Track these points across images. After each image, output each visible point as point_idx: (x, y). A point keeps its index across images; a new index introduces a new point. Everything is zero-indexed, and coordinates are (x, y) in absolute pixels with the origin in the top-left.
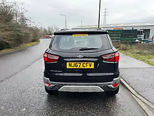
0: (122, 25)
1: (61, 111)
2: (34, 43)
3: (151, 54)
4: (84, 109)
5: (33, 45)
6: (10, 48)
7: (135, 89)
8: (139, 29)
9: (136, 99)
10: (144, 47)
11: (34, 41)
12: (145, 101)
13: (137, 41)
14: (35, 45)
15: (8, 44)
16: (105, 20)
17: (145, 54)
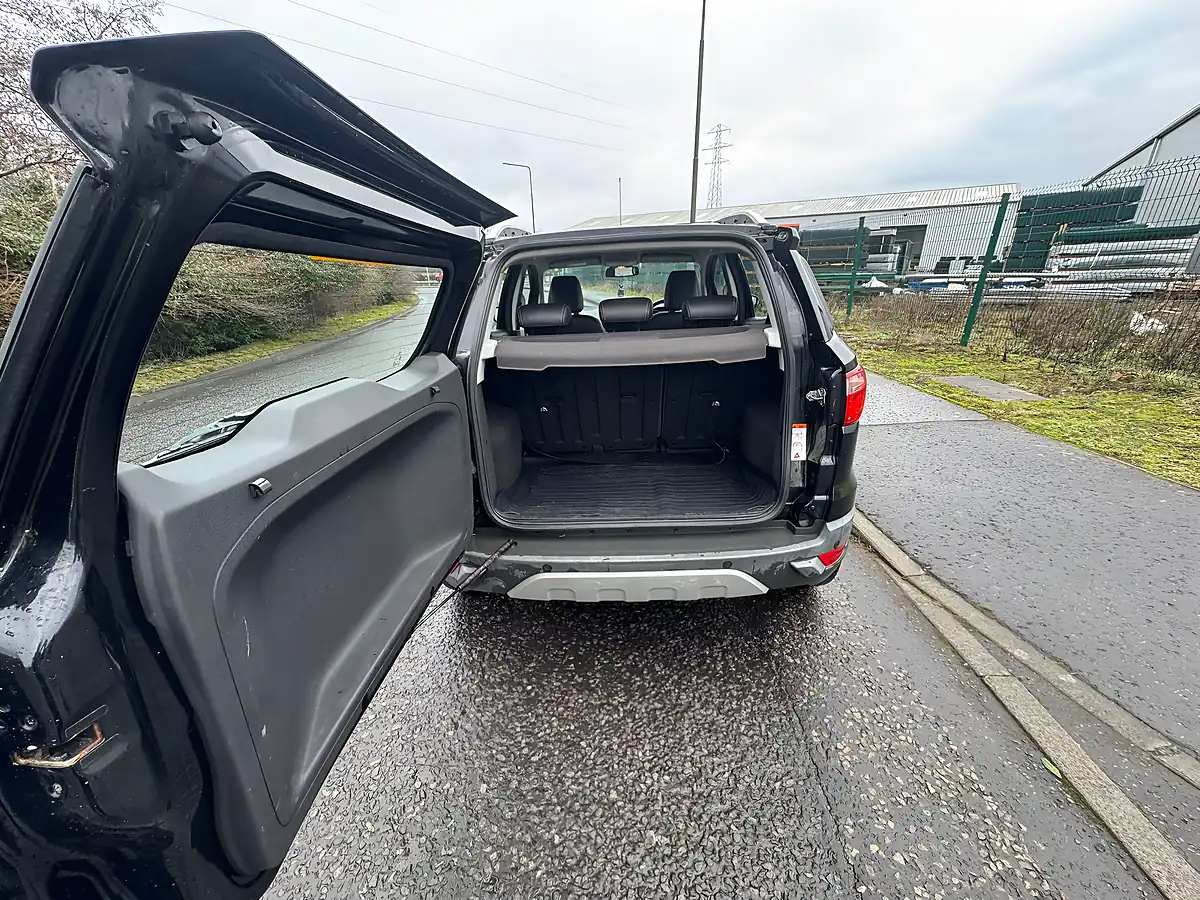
0: (796, 210)
1: (531, 702)
2: (390, 310)
3: (949, 349)
4: (658, 680)
5: (384, 322)
6: (274, 338)
7: (910, 547)
8: (873, 225)
9: (927, 607)
10: (914, 316)
11: (388, 299)
12: (973, 616)
13: (875, 283)
14: (393, 318)
15: (260, 319)
16: (716, 187)
17: (921, 350)
